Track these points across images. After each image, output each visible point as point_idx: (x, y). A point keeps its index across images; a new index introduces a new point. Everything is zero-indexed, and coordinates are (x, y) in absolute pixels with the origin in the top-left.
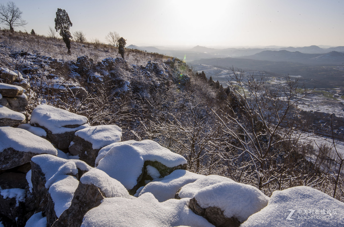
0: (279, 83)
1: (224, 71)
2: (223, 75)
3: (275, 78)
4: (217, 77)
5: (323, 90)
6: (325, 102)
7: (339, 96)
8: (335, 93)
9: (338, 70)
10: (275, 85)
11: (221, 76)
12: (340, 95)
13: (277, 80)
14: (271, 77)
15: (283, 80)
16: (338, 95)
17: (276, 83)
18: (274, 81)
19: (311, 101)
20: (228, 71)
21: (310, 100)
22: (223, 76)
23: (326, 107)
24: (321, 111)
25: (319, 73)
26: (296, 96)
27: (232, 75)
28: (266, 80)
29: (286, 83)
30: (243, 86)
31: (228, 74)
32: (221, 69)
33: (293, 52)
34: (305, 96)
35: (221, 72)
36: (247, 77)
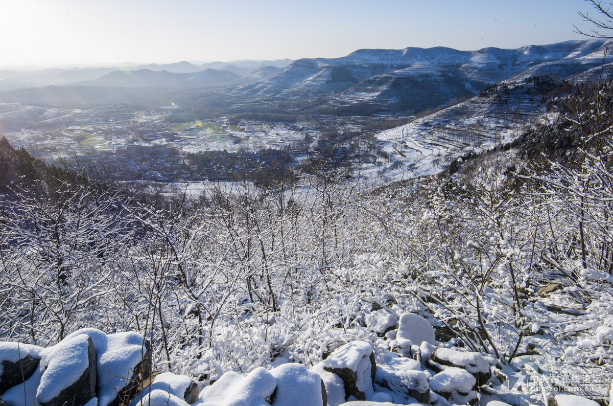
0: (150, 119)
1: (50, 110)
2: (49, 119)
3: (142, 113)
4: (37, 123)
5: (209, 121)
6: (213, 137)
7: (227, 127)
8: (222, 124)
9: (220, 94)
10: (145, 124)
11: (44, 120)
12: (228, 125)
13: (146, 116)
14: (135, 112)
15: (155, 115)
16: (225, 125)
17: (146, 121)
18: (142, 118)
19: (197, 138)
20: (57, 110)
23: (215, 143)
25: (199, 100)
26: (177, 134)
27: (68, 115)
28: (129, 117)
29: (160, 119)
30: (93, 132)
31: (58, 114)
32: (41, 107)
33: (159, 72)
34: (189, 134)
35: (43, 113)
36: (97, 116)
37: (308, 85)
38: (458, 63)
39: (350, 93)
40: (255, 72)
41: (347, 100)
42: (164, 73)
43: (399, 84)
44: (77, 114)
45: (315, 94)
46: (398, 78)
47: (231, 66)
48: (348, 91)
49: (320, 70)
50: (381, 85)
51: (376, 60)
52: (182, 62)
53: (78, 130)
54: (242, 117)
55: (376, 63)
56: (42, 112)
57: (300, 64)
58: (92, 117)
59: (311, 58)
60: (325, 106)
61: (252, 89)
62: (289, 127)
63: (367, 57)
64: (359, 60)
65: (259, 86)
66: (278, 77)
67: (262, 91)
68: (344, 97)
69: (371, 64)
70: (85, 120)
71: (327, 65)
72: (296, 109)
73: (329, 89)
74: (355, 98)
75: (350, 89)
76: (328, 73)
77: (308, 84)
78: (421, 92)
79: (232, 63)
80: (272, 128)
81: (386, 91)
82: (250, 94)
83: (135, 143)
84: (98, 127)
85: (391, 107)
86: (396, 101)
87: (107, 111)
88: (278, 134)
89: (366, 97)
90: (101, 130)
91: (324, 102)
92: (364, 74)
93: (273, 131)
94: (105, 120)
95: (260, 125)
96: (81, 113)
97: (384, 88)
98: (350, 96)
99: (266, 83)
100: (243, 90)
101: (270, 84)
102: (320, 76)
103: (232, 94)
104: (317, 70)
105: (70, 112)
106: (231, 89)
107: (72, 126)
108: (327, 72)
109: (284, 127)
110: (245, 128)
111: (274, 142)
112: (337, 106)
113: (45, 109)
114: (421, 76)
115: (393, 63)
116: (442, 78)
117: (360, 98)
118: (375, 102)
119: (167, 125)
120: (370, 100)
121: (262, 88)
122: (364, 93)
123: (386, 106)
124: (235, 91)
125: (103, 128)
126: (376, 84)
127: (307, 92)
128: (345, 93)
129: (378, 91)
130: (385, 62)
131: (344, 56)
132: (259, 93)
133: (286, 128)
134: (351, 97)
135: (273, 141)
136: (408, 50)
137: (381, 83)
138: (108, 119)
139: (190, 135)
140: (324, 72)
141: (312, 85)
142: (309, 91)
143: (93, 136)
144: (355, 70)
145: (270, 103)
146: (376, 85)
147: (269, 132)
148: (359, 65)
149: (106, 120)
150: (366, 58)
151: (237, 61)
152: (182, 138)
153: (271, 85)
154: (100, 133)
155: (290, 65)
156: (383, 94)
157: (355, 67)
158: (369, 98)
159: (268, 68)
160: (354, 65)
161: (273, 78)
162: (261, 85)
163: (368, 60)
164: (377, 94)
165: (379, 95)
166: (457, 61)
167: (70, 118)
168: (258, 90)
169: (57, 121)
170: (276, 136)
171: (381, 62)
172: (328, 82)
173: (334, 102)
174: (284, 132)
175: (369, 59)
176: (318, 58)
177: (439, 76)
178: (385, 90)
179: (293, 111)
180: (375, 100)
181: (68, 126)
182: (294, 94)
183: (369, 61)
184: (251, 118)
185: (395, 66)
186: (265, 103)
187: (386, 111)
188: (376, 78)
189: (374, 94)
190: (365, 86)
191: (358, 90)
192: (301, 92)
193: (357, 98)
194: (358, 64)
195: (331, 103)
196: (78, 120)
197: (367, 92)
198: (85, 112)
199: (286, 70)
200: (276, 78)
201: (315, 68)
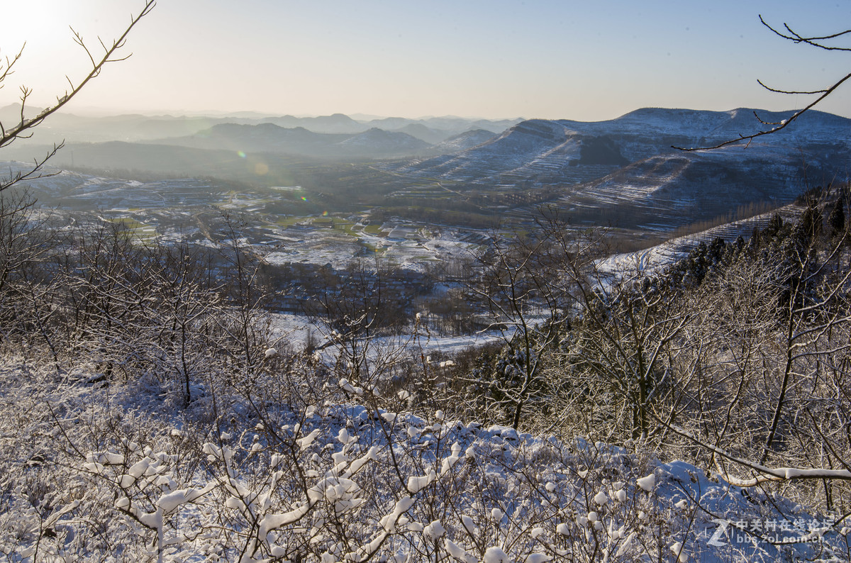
0: (243, 205)
1: (92, 180)
2: (87, 192)
3: (235, 193)
4: (66, 197)
5: (337, 215)
6: (327, 242)
7: (362, 227)
8: (357, 222)
9: (377, 171)
10: (229, 212)
11: (79, 194)
12: (366, 224)
13: (239, 199)
14: (225, 191)
15: (255, 199)
16: (361, 225)
17: (235, 207)
18: (231, 202)
19: (299, 241)
20: (104, 181)
21: (297, 240)
22: (89, 194)
23: (324, 252)
24: (312, 261)
25: (340, 179)
26: (271, 232)
27: (117, 189)
28: (211, 200)
29: (259, 205)
30: (144, 218)
31: (104, 186)
32: (83, 173)
33: (291, 129)
34: (290, 233)
35: (82, 183)
36: (161, 193)
37: (535, 167)
38: (841, 141)
39: (603, 185)
40: (453, 138)
41: (595, 197)
42: (298, 132)
43: (698, 174)
44: (133, 188)
45: (545, 181)
46: (698, 164)
47: (418, 126)
48: (601, 181)
49: (562, 141)
50: (663, 174)
51: (673, 129)
52: (335, 115)
53: (125, 213)
54: (395, 213)
55: (673, 133)
56: (82, 181)
57: (528, 128)
58: (154, 194)
59: (549, 118)
60: (553, 205)
61: (434, 167)
62: (465, 236)
63: (655, 122)
64: (638, 127)
65: (447, 162)
66: (484, 148)
67: (451, 172)
68: (592, 192)
69: (661, 135)
70: (142, 198)
71: (575, 133)
72: (500, 207)
73: (573, 176)
74: (611, 194)
75: (607, 179)
76: (575, 147)
77: (535, 164)
78: (742, 191)
79: (422, 120)
80: (435, 235)
81: (671, 186)
82: (428, 176)
83: (198, 242)
84: (154, 212)
85: (676, 215)
86: (688, 205)
87: (180, 187)
88: (437, 246)
89: (632, 193)
90: (157, 216)
91: (553, 198)
92: (645, 153)
93: (434, 241)
94: (171, 201)
95: (417, 228)
96: (137, 187)
97: (669, 179)
98: (603, 190)
99: (461, 158)
100: (418, 167)
101: (467, 160)
102: (560, 152)
103: (399, 172)
104: (556, 141)
105: (123, 184)
106: (399, 165)
107: (118, 206)
108: (574, 144)
109: (455, 235)
110: (390, 230)
111: (423, 260)
112: (574, 206)
113: (88, 178)
114: (748, 162)
115: (706, 134)
116: (791, 169)
117: (620, 195)
118: (646, 204)
119: (265, 218)
120: (637, 199)
121: (452, 166)
122: (629, 187)
123: (667, 213)
124: (404, 169)
125: (162, 214)
126: (655, 172)
127: (530, 179)
128: (593, 185)
129: (655, 184)
130: (690, 133)
131: (613, 119)
132: (445, 175)
133: (458, 236)
134: (604, 193)
135: (422, 258)
136: (738, 114)
137: (664, 170)
138: (177, 200)
139: (291, 236)
140: (567, 145)
141: (543, 166)
142: (534, 177)
143: (142, 225)
144: (629, 145)
145: (459, 192)
146: (654, 174)
147: (424, 242)
148: (638, 136)
149: (174, 202)
150: (654, 125)
151: (433, 119)
152: (275, 239)
153: (468, 163)
154: (154, 222)
155: (511, 129)
156: (664, 191)
157: (630, 138)
158: (636, 196)
159: (478, 132)
160: (628, 136)
161: (475, 150)
162: (451, 160)
163: (657, 128)
164: (654, 189)
165: (657, 192)
166: (839, 139)
167: (119, 193)
168: (444, 170)
169: (97, 197)
170: (433, 248)
171: (681, 133)
172: (573, 163)
173: (571, 199)
174: (451, 243)
175: (659, 126)
176: (561, 120)
177: (789, 164)
178: (669, 184)
179: (493, 209)
180: (648, 201)
181: (111, 207)
182: (507, 180)
183: (658, 130)
184: (409, 216)
185: (708, 141)
186: (450, 193)
187: (665, 221)
188: (657, 160)
189: (649, 189)
190: (634, 174)
191: (620, 181)
192: (519, 178)
193: (615, 194)
194: (635, 134)
195: (566, 199)
196: (130, 198)
197: (636, 186)
198: (147, 185)
199: (502, 137)
200: (480, 150)
201: (553, 137)
